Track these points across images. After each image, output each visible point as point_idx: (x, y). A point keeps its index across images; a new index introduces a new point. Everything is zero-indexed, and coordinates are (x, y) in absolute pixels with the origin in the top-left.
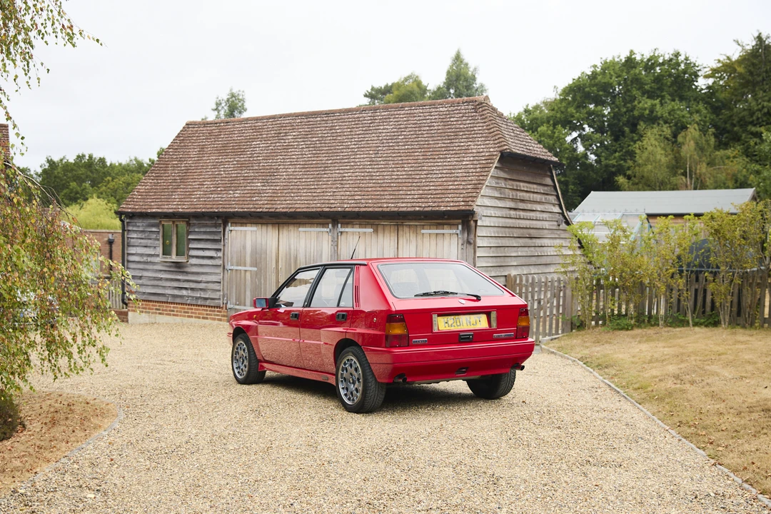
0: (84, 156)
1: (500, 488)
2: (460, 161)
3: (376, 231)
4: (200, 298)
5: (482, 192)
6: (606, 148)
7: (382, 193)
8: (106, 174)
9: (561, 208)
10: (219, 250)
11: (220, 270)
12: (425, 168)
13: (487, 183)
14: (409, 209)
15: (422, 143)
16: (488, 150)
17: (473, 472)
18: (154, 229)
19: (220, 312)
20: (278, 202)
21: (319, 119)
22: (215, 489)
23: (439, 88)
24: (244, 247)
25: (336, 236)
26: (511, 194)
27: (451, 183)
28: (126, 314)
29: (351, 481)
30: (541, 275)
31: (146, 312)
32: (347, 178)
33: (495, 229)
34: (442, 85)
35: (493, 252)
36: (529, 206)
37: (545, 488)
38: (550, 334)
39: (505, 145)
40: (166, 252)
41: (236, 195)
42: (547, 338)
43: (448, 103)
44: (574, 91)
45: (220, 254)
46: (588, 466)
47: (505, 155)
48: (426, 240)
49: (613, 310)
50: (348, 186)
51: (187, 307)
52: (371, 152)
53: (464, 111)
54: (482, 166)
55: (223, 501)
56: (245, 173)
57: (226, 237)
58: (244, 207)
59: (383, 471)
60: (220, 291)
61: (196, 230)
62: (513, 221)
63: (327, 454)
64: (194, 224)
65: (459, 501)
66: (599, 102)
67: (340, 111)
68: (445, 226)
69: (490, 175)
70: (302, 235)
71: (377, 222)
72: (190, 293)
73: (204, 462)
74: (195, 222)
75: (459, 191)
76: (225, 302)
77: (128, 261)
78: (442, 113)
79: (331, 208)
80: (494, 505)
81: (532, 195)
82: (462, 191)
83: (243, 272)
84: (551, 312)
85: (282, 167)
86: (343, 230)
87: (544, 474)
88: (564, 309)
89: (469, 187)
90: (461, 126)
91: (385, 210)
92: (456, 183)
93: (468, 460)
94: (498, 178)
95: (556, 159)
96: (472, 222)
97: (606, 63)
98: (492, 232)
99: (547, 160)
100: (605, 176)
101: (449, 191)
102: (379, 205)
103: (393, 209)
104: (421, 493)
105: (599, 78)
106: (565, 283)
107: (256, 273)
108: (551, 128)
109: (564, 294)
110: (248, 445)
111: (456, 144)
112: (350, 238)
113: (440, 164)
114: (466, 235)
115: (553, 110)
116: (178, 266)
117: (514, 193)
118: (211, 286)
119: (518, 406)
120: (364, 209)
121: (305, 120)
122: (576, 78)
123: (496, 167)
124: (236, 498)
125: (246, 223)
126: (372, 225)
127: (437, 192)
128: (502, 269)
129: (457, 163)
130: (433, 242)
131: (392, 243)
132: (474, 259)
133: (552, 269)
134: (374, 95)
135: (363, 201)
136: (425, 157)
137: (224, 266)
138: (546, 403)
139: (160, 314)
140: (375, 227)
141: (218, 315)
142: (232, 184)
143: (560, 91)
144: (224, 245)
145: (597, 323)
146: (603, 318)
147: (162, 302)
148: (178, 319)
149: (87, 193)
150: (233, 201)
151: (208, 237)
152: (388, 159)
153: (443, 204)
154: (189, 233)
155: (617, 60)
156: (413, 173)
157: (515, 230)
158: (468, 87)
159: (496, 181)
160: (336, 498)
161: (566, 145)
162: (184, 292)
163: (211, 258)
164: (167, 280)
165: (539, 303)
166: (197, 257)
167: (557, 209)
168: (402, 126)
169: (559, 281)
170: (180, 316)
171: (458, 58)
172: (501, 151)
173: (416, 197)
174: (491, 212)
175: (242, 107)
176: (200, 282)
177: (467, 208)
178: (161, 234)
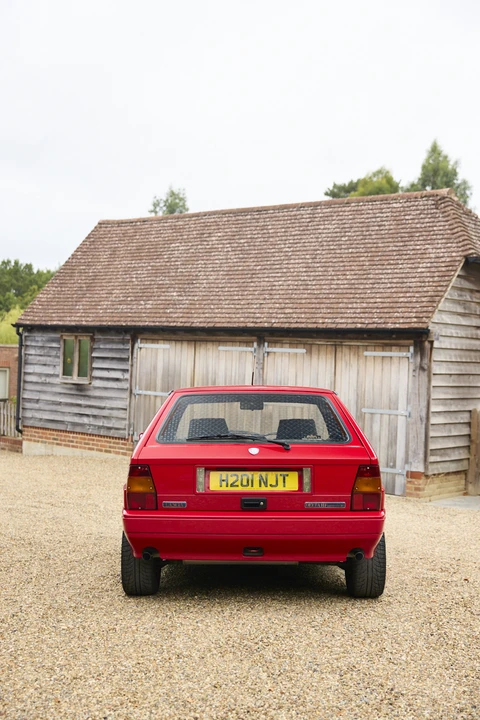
0: (9, 262)
1: (395, 713)
2: (415, 268)
3: (309, 352)
4: (103, 427)
5: (441, 307)
7: (318, 306)
8: (32, 282)
10: (125, 371)
11: (126, 395)
12: (371, 276)
13: (446, 295)
14: (349, 326)
15: (369, 245)
16: (449, 254)
17: (365, 684)
18: (54, 345)
19: (125, 444)
20: (195, 315)
21: (249, 217)
22: (18, 687)
23: (413, 185)
24: (155, 368)
25: (261, 357)
27: (402, 295)
28: (20, 443)
29: (196, 687)
31: (42, 442)
32: (277, 288)
33: (457, 352)
34: (416, 181)
35: (454, 381)
39: (470, 249)
40: (67, 372)
41: (148, 306)
43: (403, 198)
45: (127, 376)
47: (471, 260)
48: (370, 364)
50: (278, 297)
51: (88, 437)
52: (308, 257)
53: (422, 207)
54: (441, 274)
55: (20, 706)
56: (160, 280)
57: (135, 355)
58: (155, 319)
59: (245, 674)
60: (125, 419)
61: (101, 346)
63: (180, 643)
64: (99, 340)
67: (274, 208)
68: (394, 348)
69: (451, 285)
70: (222, 355)
71: (310, 341)
72: (91, 421)
74: (100, 337)
75: (411, 305)
76: (131, 433)
77: (25, 382)
78: (394, 210)
79: (256, 323)
82: (414, 305)
83: (152, 398)
85: (202, 273)
86: (270, 350)
87: (464, 692)
89: (424, 299)
90: (418, 226)
91: (320, 326)
92: (408, 295)
93: (364, 665)
94: (461, 289)
96: (427, 344)
101: (399, 305)
102: (314, 320)
103: (330, 326)
110: (86, 625)
111: (411, 248)
112: (278, 360)
113: (390, 271)
114: (419, 359)
116: (79, 387)
118: (115, 413)
119: (456, 585)
120: (296, 326)
121: (234, 218)
123: (459, 276)
125: (158, 340)
126: (305, 345)
127: (385, 305)
128: (465, 402)
129: (410, 270)
130: (378, 367)
131: (329, 367)
132: (429, 389)
135: (294, 315)
136: (372, 263)
137: (131, 390)
139: (57, 444)
140: (308, 347)
141: (122, 449)
142: (144, 294)
144: (132, 365)
147: (61, 431)
148: (78, 452)
149: (10, 304)
150: (144, 313)
151: (114, 355)
152: (327, 265)
153: (391, 320)
154: (93, 350)
156: (356, 282)
158: (448, 183)
159: (459, 292)
162: (85, 420)
163: (117, 380)
164: (67, 404)
166: (101, 379)
168: (346, 226)
170: (81, 447)
171: (435, 150)
172: (466, 257)
173: (358, 311)
174: (453, 331)
175: (184, 206)
176: (104, 408)
177: (420, 325)
178: (62, 350)
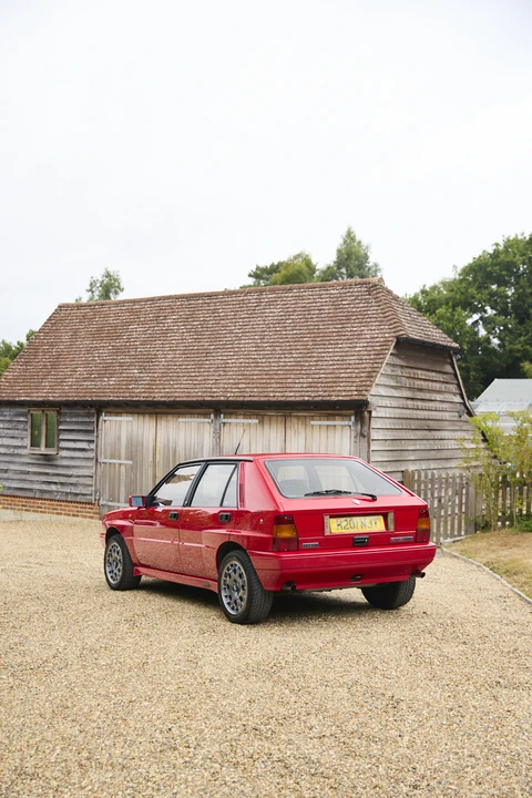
1: (400, 713)
2: (353, 347)
3: (262, 422)
4: (70, 493)
5: (377, 381)
6: (510, 331)
7: (268, 381)
9: (463, 398)
10: (91, 442)
11: (92, 463)
12: (315, 354)
13: (382, 371)
14: (298, 399)
15: (311, 327)
16: (383, 335)
17: (370, 694)
18: (22, 419)
19: (92, 508)
20: (157, 390)
21: (201, 301)
22: (86, 710)
23: (329, 268)
24: (119, 438)
25: (218, 427)
26: (408, 383)
27: (343, 371)
29: (235, 702)
30: (441, 471)
31: (11, 509)
32: (231, 365)
33: (391, 420)
34: (332, 264)
35: (389, 446)
36: (428, 396)
37: (451, 713)
38: (452, 536)
39: (400, 330)
40: (34, 443)
41: (112, 383)
42: (449, 540)
43: (339, 285)
44: (475, 270)
45: (93, 446)
46: (498, 689)
47: (402, 341)
48: (316, 431)
49: (521, 510)
50: (232, 373)
51: (56, 503)
52: (257, 337)
53: (357, 294)
54: (376, 352)
55: (94, 725)
56: (121, 359)
57: (100, 427)
58: (118, 394)
59: (271, 691)
60: (91, 486)
61: (68, 420)
62: (411, 411)
63: (208, 671)
64: (66, 414)
65: (355, 728)
66: (502, 282)
67: (224, 293)
68: (337, 417)
69: (385, 362)
70: (182, 425)
71: (262, 412)
72: (59, 488)
73: (73, 679)
74: (66, 411)
75: (351, 380)
76: (97, 498)
78: (332, 296)
79: (213, 397)
80: (394, 733)
81: (430, 384)
82: (354, 380)
83: (117, 465)
84: (453, 511)
85: (161, 352)
86: (226, 420)
87: (450, 696)
88: (467, 508)
89: (362, 375)
90: (354, 310)
91: (272, 399)
92: (348, 371)
93: (364, 680)
94: (394, 365)
95: (456, 345)
96: (366, 414)
97: (509, 240)
98: (387, 424)
99: (446, 346)
100: (509, 361)
101: (341, 380)
102: (266, 394)
103: (280, 399)
104: (313, 717)
105: (502, 256)
106: (467, 479)
107: (132, 467)
108: (450, 310)
109: (467, 491)
111: (349, 329)
112: (234, 429)
113: (331, 350)
114: (359, 427)
115: (452, 291)
116: (47, 457)
117: (411, 381)
118: (82, 480)
119: (419, 617)
120: (249, 399)
121: (186, 303)
122: (477, 256)
123: (391, 354)
124: (108, 722)
125: (121, 413)
126: (257, 416)
127: (328, 380)
128: (398, 464)
129: (349, 349)
130: (324, 434)
131: (279, 435)
132: (368, 452)
133: (453, 464)
134: (258, 275)
135: (248, 390)
136: (315, 343)
137: (97, 459)
138: (449, 615)
139: (26, 510)
140: (260, 417)
141: (89, 513)
142: (107, 371)
143: (459, 271)
144: (97, 437)
145: (503, 524)
146: (510, 518)
147: (29, 498)
148: (46, 516)
150: (108, 389)
151: (80, 428)
152: (275, 344)
153: (334, 393)
154: (59, 423)
155: (520, 237)
156: (302, 359)
157: (412, 422)
158: (361, 266)
159: (392, 368)
160: (219, 722)
161: (467, 329)
162: (53, 487)
163: (83, 450)
164: (35, 473)
165: (440, 501)
166: (68, 449)
167: (458, 399)
168: (290, 310)
169: (461, 477)
170: (49, 513)
171: (350, 236)
172: (397, 337)
173: (305, 385)
174: (387, 402)
175: (119, 287)
176: (71, 476)
177: (361, 398)
178: (29, 424)
